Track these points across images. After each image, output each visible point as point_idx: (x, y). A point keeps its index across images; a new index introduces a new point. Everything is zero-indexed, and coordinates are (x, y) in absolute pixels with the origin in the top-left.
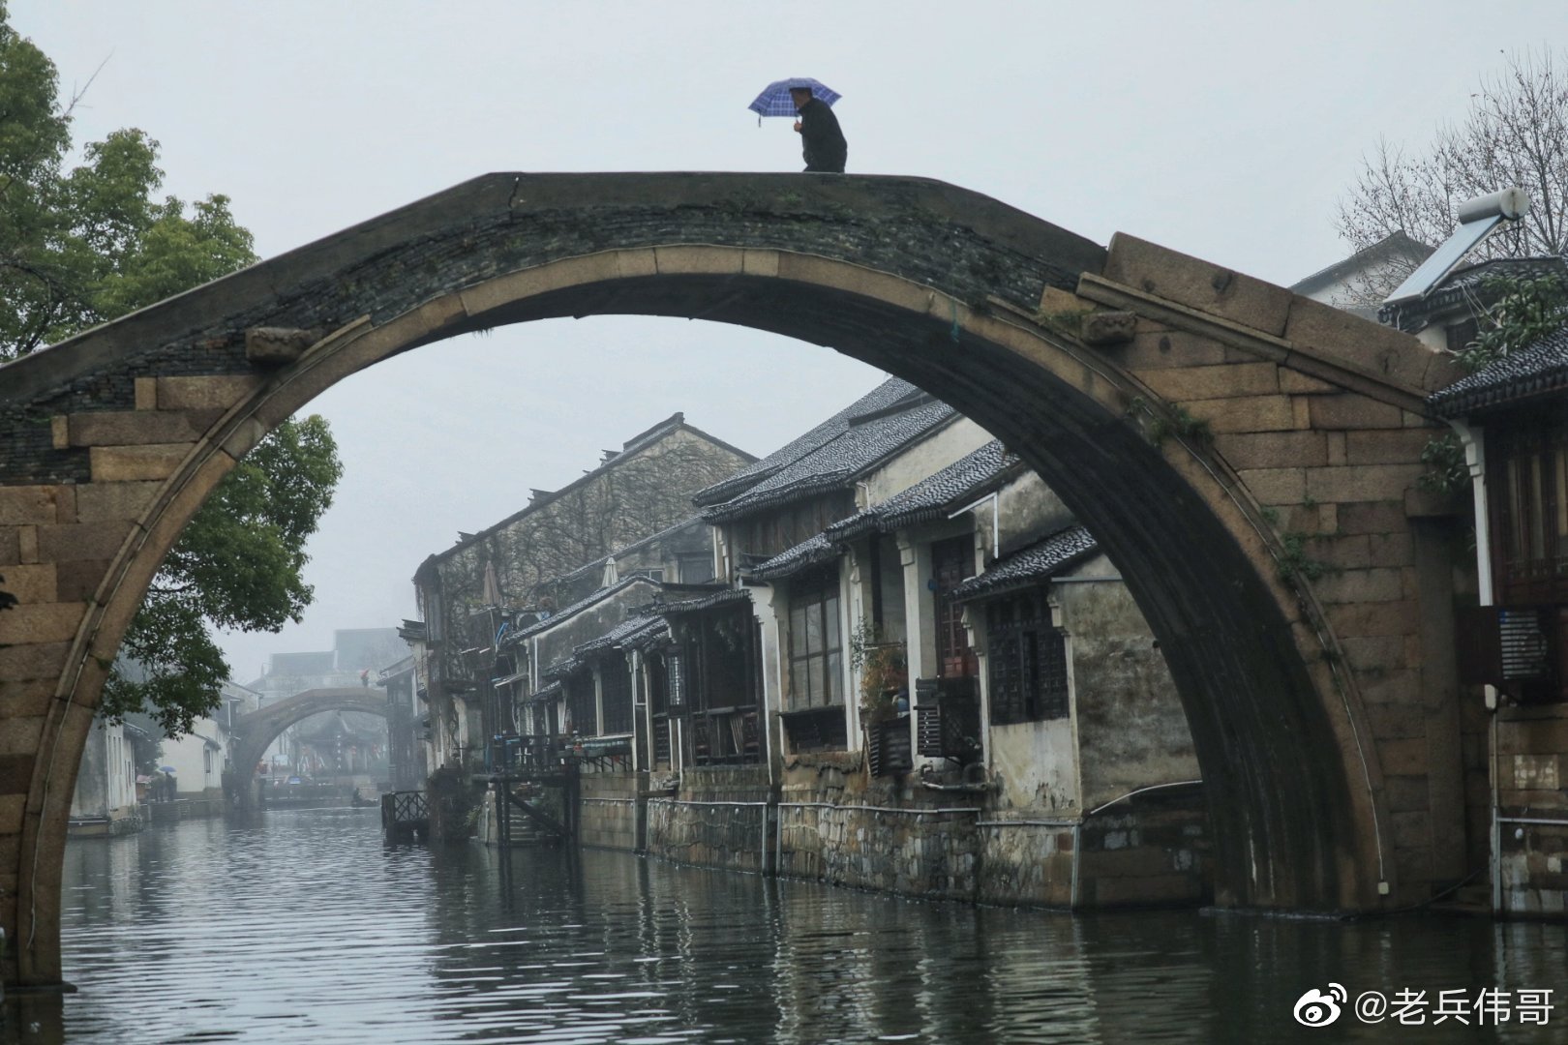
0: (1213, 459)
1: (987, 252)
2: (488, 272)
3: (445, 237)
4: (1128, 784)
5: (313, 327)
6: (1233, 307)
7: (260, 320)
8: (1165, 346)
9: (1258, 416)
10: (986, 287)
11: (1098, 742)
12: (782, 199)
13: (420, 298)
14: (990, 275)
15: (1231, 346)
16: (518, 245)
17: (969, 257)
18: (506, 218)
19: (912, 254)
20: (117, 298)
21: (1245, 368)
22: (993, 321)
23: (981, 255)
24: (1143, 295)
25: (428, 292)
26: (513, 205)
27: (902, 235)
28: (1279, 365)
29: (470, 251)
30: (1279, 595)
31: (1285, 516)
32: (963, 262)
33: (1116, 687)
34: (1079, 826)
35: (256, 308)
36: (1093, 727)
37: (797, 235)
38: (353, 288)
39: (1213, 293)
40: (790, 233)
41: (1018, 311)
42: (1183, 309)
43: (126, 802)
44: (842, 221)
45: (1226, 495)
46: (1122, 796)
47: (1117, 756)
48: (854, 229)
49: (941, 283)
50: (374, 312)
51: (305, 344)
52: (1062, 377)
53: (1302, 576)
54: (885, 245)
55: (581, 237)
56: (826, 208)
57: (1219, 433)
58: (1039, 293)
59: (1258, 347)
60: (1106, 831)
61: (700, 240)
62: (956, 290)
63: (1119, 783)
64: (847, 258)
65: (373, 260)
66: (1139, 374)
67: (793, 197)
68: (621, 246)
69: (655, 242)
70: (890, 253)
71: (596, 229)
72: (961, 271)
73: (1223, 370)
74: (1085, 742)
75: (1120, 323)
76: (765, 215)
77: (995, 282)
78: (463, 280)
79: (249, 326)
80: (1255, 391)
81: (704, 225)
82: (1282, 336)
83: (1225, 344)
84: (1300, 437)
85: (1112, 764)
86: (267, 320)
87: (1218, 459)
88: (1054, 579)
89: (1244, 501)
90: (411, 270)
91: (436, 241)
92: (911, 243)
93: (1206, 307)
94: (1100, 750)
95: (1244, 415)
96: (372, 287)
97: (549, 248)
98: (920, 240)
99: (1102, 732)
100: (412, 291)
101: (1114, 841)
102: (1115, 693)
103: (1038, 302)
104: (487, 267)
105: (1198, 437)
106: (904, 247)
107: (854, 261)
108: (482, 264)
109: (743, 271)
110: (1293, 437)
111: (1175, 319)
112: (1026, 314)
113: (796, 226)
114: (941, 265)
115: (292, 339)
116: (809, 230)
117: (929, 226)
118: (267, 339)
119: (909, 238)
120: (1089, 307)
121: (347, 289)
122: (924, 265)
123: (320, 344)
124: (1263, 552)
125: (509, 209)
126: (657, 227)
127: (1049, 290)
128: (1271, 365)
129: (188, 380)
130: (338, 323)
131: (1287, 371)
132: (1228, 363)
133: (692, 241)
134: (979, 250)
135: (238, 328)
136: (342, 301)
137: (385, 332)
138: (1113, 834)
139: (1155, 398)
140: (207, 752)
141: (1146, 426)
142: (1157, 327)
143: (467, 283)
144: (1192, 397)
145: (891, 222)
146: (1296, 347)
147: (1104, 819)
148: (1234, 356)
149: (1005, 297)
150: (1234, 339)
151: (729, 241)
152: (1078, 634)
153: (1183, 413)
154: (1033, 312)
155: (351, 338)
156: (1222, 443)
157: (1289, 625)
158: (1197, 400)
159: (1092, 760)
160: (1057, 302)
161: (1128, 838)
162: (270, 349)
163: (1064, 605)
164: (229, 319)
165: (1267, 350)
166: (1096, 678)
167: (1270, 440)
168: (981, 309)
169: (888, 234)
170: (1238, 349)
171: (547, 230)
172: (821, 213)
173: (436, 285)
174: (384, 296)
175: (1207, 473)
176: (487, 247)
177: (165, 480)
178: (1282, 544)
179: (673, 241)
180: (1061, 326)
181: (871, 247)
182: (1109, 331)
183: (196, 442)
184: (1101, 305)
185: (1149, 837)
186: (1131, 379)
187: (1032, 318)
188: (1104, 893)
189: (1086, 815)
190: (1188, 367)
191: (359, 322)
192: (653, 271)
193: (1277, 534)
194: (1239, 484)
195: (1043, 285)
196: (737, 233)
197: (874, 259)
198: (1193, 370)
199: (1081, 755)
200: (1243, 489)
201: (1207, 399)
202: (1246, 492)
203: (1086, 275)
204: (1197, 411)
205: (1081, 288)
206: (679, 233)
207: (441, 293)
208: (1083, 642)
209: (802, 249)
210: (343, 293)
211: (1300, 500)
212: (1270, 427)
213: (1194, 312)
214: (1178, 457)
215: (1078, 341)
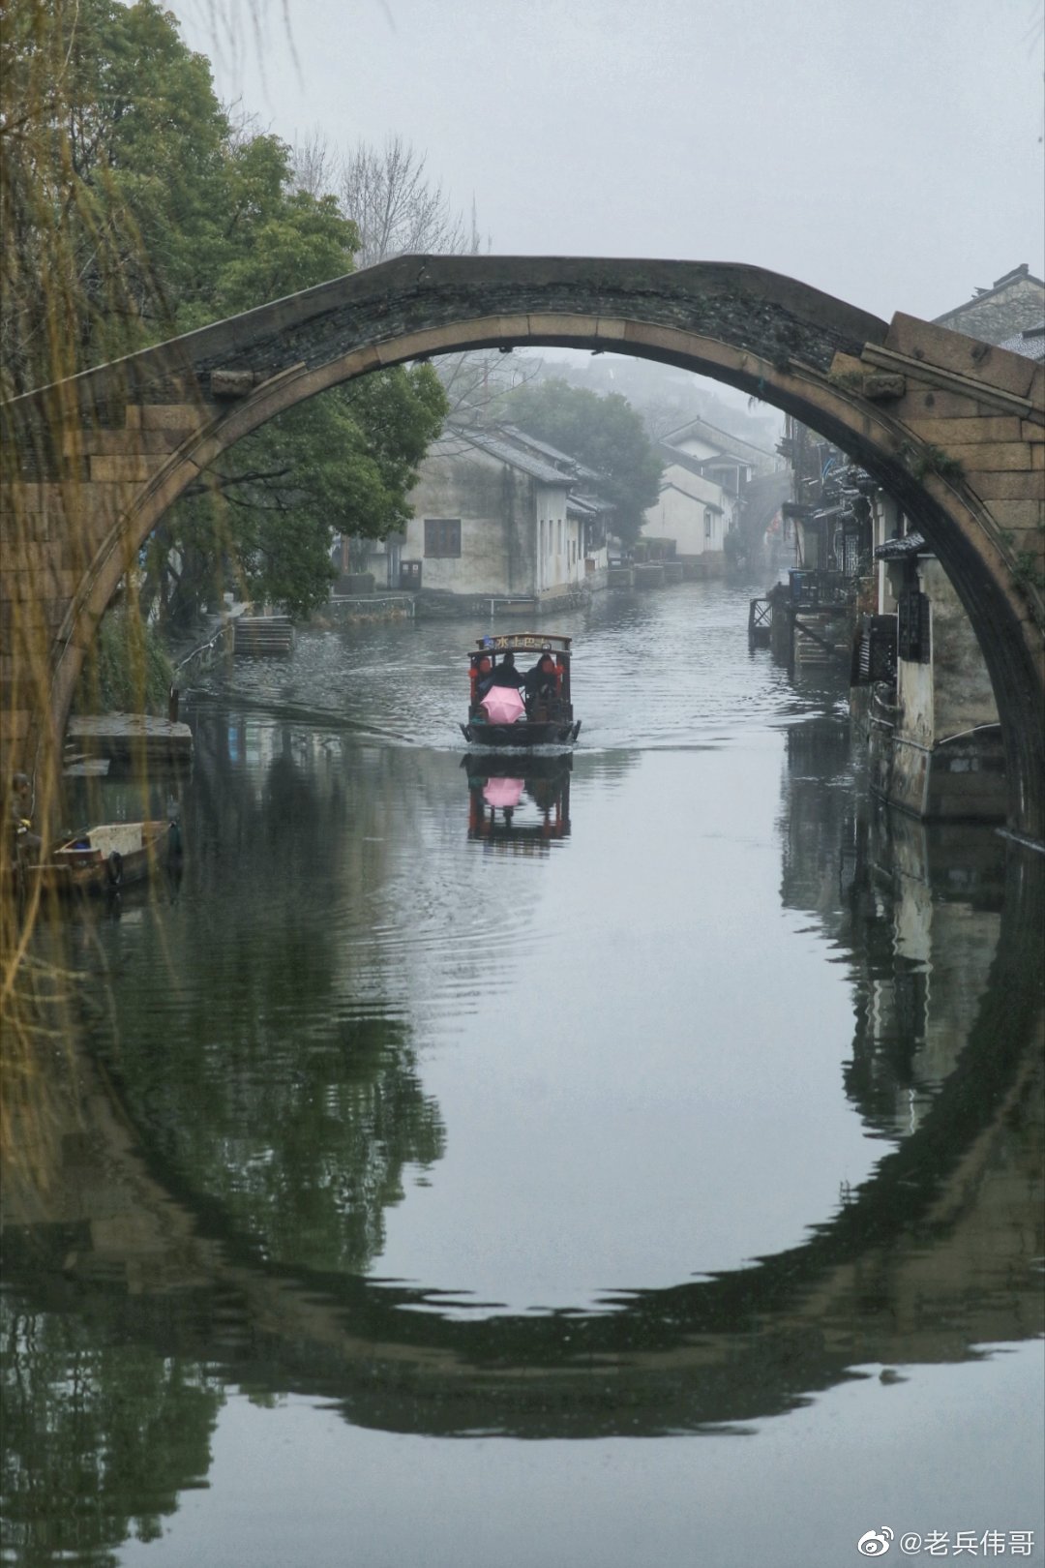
0: (964, 491)
1: (791, 324)
2: (399, 331)
3: (365, 304)
4: (974, 722)
5: (262, 370)
6: (987, 374)
7: (223, 363)
8: (930, 401)
9: (1002, 458)
10: (789, 351)
11: (949, 686)
12: (632, 279)
13: (344, 350)
14: (792, 343)
15: (984, 403)
16: (422, 312)
17: (777, 328)
18: (414, 291)
19: (731, 324)
20: (236, 282)
21: (994, 421)
22: (793, 378)
23: (787, 328)
24: (913, 362)
25: (351, 346)
26: (421, 280)
27: (723, 310)
28: (1022, 419)
29: (385, 314)
30: (1013, 600)
31: (1021, 536)
32: (772, 331)
33: (966, 643)
34: (931, 752)
35: (219, 355)
36: (946, 674)
37: (640, 307)
38: (293, 342)
39: (971, 361)
40: (635, 306)
41: (813, 371)
42: (945, 373)
43: (566, 578)
44: (675, 297)
45: (973, 520)
46: (967, 730)
47: (965, 698)
48: (686, 304)
49: (754, 347)
50: (309, 360)
51: (255, 383)
52: (846, 422)
53: (1031, 585)
54: (709, 317)
55: (472, 306)
56: (666, 287)
57: (970, 471)
58: (831, 357)
59: (1005, 404)
60: (953, 757)
61: (564, 310)
62: (766, 353)
63: (964, 720)
64: (679, 327)
65: (310, 320)
66: (907, 422)
67: (640, 278)
68: (501, 313)
69: (528, 311)
70: (714, 323)
71: (483, 300)
72: (769, 338)
73: (976, 421)
74: (938, 686)
75: (890, 384)
76: (616, 291)
77: (795, 348)
78: (379, 336)
79: (214, 368)
80: (1002, 439)
81: (568, 299)
82: (1026, 397)
83: (979, 401)
84: (1036, 476)
85: (960, 704)
86: (227, 364)
87: (969, 492)
88: (919, 555)
89: (986, 523)
90: (339, 328)
91: (359, 307)
92: (731, 316)
93: (965, 372)
94: (951, 694)
95: (992, 458)
96: (308, 341)
97: (446, 314)
98: (738, 314)
99: (952, 679)
100: (338, 345)
101: (957, 766)
102: (966, 648)
103: (829, 365)
104: (397, 327)
105: (953, 473)
106: (724, 318)
107: (684, 328)
108: (394, 325)
109: (596, 335)
110: (1031, 476)
111: (939, 380)
112: (819, 373)
113: (640, 301)
114: (754, 333)
115: (242, 381)
116: (652, 304)
117: (745, 302)
118: (222, 380)
119: (730, 312)
120: (871, 369)
121: (288, 342)
122: (740, 333)
123: (266, 383)
124: (1001, 565)
125: (417, 283)
126: (530, 299)
127: (840, 355)
128: (1016, 419)
129: (166, 407)
130: (281, 367)
131: (1029, 425)
132: (981, 417)
133: (557, 310)
134: (785, 322)
135: (206, 370)
136: (285, 351)
137: (317, 375)
138: (958, 761)
139: (920, 442)
140: (708, 516)
141: (912, 463)
142: (925, 386)
143: (382, 339)
144: (950, 442)
145: (716, 299)
146: (1037, 405)
147: (952, 748)
148: (985, 411)
149: (803, 360)
150: (985, 397)
151: (587, 311)
152: (937, 600)
153: (941, 455)
154: (825, 372)
155: (292, 379)
156: (972, 479)
157: (1019, 623)
158: (954, 444)
159: (944, 701)
160: (845, 365)
161: (970, 764)
162: (225, 388)
163: (927, 576)
164: (199, 363)
165: (1013, 407)
166: (951, 635)
167: (1012, 477)
168: (784, 369)
169: (713, 309)
170: (989, 405)
171: (444, 300)
172: (661, 291)
173: (356, 340)
174: (317, 348)
175: (959, 502)
176: (398, 313)
177: (145, 481)
178: (1016, 559)
179: (543, 310)
180: (847, 384)
181: (699, 319)
182: (880, 390)
183: (170, 454)
184: (880, 368)
185: (988, 764)
186: (901, 426)
187: (823, 376)
188: (948, 805)
189: (936, 744)
190: (947, 418)
191: (297, 367)
192: (527, 333)
193: (1012, 551)
194: (984, 511)
195: (835, 351)
196: (593, 305)
197: (701, 327)
198: (951, 421)
199: (935, 696)
200: (986, 514)
201: (962, 444)
202: (989, 517)
203: (868, 345)
204: (953, 453)
205: (864, 355)
206: (547, 304)
207: (361, 347)
208: (942, 606)
209: (643, 318)
210: (285, 345)
211: (1034, 525)
212: (1012, 467)
213: (954, 376)
214: (937, 488)
215: (859, 396)
